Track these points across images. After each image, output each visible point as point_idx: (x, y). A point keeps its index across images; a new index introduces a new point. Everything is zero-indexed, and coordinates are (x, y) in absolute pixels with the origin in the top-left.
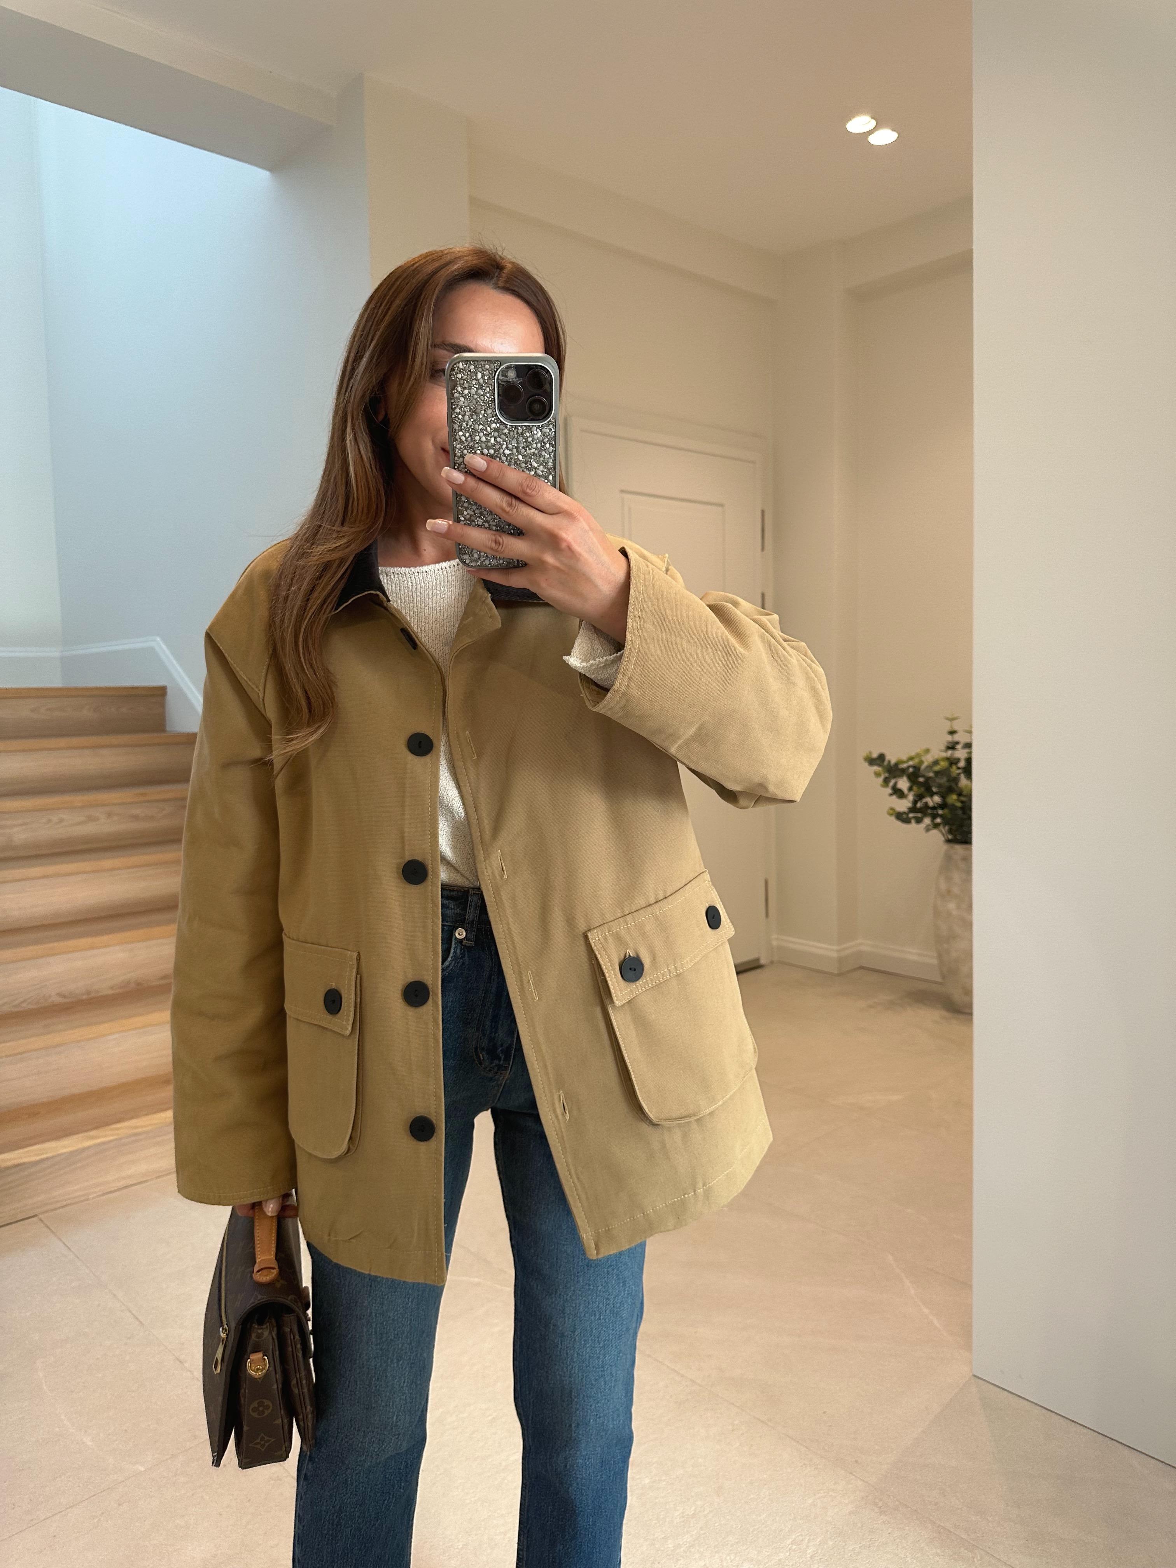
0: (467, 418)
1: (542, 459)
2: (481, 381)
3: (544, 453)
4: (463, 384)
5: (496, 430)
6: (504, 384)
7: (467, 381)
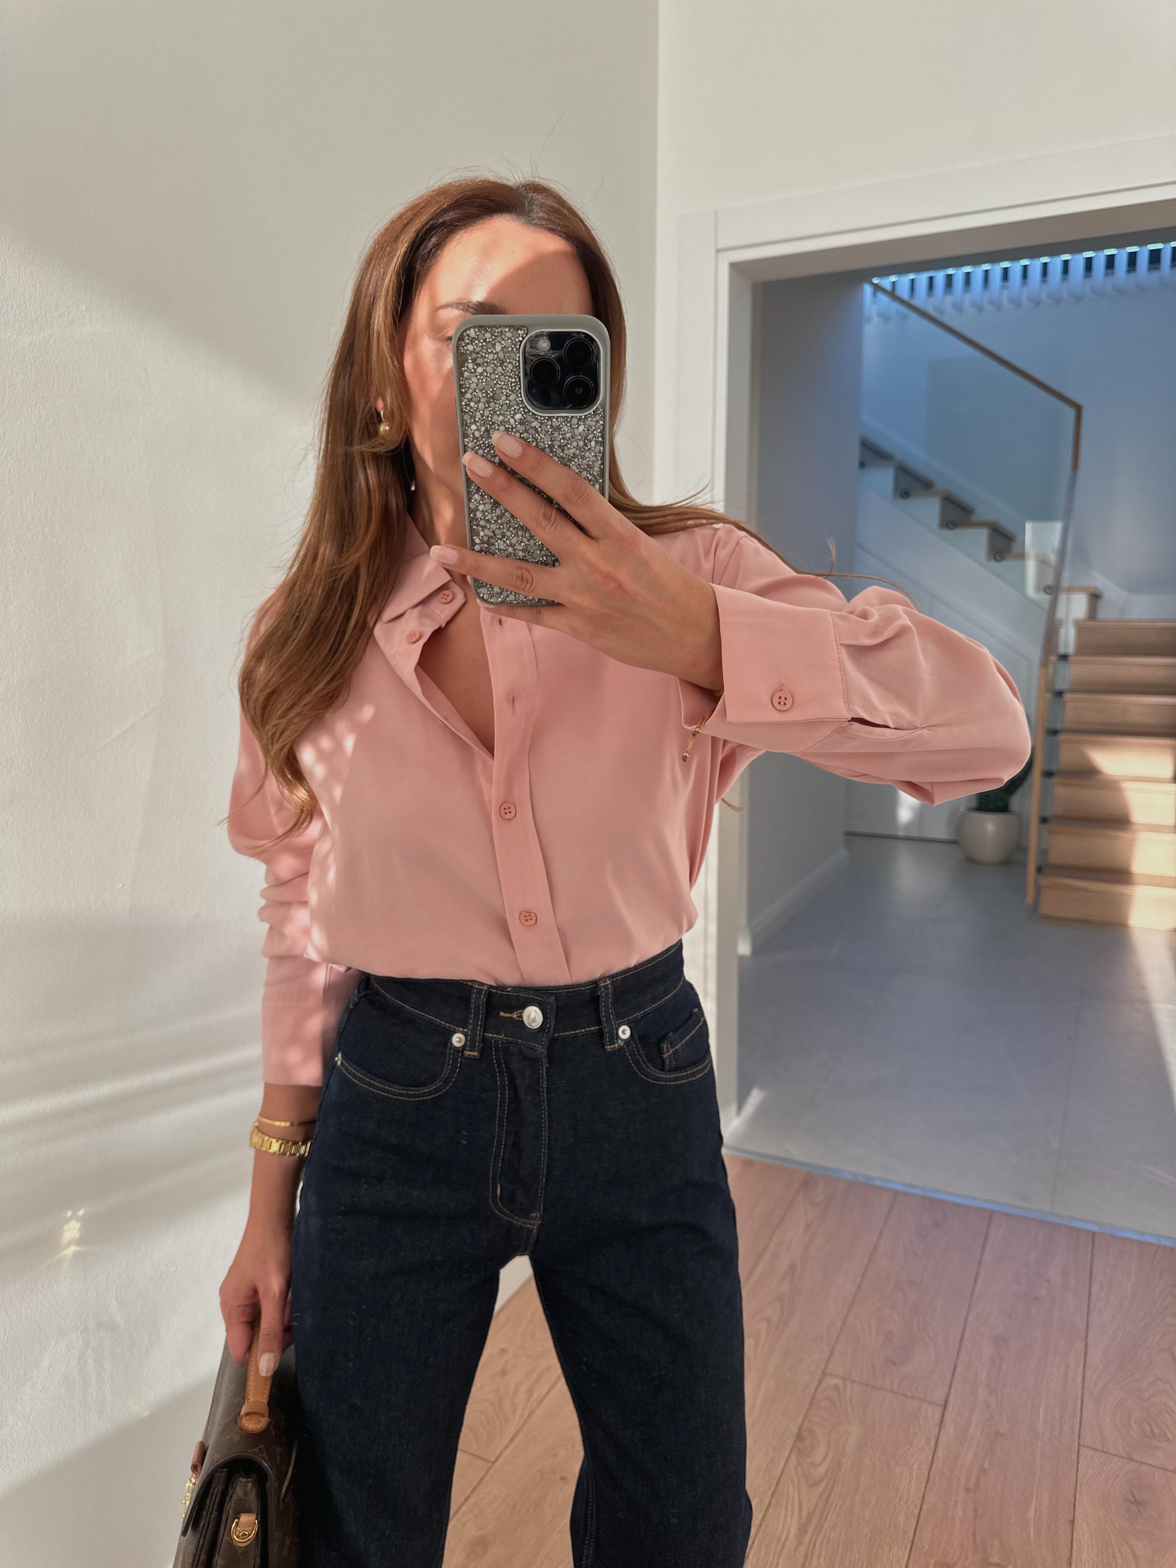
0: (481, 405)
1: (585, 461)
2: (501, 355)
3: (587, 454)
4: (476, 360)
5: (522, 422)
6: (533, 358)
7: (482, 357)
